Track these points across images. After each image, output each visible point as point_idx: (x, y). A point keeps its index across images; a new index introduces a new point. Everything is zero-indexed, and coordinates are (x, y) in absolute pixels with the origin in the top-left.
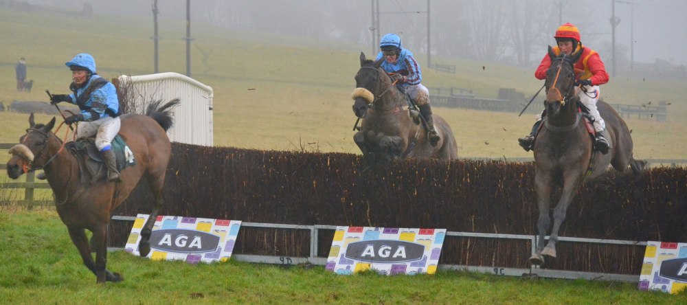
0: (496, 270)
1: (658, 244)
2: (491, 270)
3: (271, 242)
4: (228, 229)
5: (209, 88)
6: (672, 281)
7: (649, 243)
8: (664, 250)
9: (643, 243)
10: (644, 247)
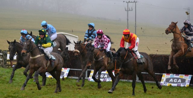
0: (128, 81)
1: (165, 74)
2: (127, 80)
3: (77, 73)
4: (67, 70)
5: (77, 36)
6: (168, 83)
7: (164, 74)
8: (167, 76)
9: (162, 74)
10: (162, 75)
